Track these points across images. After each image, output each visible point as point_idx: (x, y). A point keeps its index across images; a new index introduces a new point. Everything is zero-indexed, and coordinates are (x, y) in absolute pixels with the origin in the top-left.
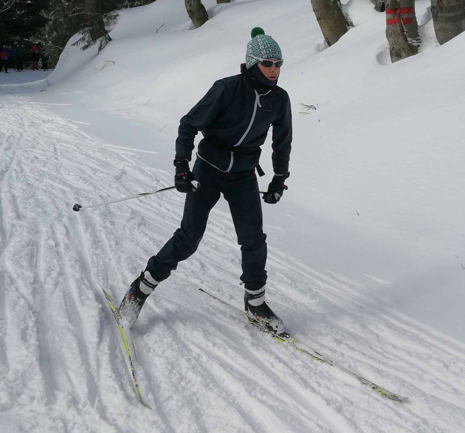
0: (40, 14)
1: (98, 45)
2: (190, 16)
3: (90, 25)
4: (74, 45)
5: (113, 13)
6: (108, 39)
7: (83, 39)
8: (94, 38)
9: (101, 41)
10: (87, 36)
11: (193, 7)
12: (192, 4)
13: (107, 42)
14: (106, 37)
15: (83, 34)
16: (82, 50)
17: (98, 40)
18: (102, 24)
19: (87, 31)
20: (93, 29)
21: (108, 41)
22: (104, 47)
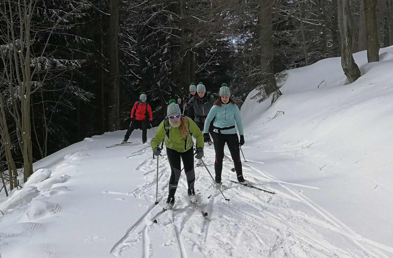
0: (226, 74)
1: (271, 98)
2: (345, 74)
3: (265, 83)
4: (252, 98)
5: (283, 73)
6: (279, 94)
7: (260, 94)
8: (268, 93)
9: (274, 95)
10: (263, 91)
11: (348, 66)
12: (347, 64)
13: (278, 97)
14: (277, 92)
15: (259, 90)
16: (258, 102)
17: (271, 95)
18: (274, 82)
19: (263, 88)
20: (267, 86)
21: (279, 95)
22: (276, 100)
